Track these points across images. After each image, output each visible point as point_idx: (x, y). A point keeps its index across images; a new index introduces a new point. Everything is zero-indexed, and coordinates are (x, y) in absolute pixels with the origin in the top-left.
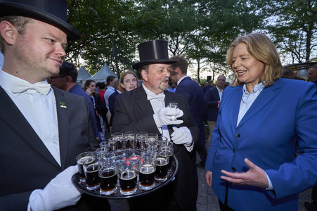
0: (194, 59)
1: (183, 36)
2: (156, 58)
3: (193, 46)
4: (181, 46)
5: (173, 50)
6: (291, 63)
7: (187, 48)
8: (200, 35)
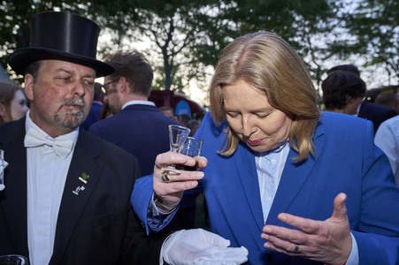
0: (207, 64)
1: (184, 14)
2: (68, 49)
3: (203, 38)
4: (179, 37)
5: (163, 43)
6: (386, 84)
7: (193, 40)
8: (220, 17)
